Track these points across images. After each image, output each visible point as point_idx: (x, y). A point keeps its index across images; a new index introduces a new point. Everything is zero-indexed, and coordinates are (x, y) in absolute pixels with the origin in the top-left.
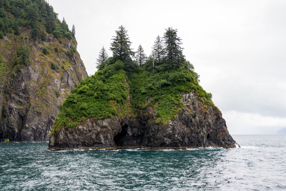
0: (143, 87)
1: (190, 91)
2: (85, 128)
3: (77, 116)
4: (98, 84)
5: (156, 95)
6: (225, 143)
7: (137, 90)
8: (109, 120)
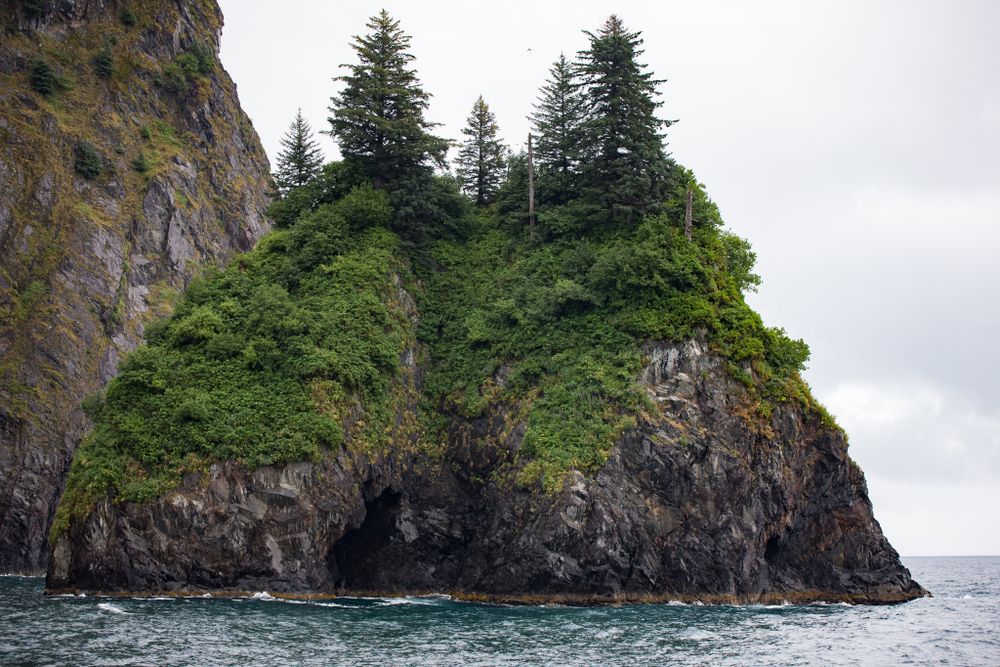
0: (479, 311)
1: (688, 338)
2: (199, 505)
3: (163, 451)
4: (261, 300)
5: (531, 350)
6: (852, 579)
7: (452, 325)
8: (305, 469)
